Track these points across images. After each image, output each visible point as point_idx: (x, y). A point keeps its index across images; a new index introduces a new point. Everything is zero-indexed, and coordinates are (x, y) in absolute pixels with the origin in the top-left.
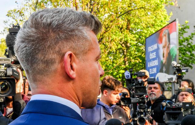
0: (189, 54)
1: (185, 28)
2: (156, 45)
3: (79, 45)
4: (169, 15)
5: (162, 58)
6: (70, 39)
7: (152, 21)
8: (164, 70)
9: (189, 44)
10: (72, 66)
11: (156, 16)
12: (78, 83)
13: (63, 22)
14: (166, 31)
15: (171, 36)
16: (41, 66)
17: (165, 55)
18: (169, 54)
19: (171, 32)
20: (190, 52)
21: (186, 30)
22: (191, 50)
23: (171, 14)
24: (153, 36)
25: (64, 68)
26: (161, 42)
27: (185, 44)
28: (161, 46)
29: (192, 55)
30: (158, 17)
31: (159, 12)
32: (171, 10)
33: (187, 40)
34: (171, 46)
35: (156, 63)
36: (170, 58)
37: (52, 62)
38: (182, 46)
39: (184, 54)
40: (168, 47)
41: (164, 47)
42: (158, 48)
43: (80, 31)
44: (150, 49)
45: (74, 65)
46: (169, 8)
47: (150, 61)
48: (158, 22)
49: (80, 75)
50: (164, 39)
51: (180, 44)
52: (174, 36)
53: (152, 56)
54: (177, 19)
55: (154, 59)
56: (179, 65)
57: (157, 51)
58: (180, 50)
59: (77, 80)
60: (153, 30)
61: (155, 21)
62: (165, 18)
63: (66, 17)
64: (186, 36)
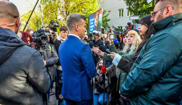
0: (106, 23)
1: (105, 12)
2: (93, 19)
3: (80, 23)
4: (99, 6)
5: (95, 25)
6: (78, 21)
7: (91, 8)
8: (96, 29)
9: (106, 19)
10: (77, 28)
11: (93, 6)
12: (79, 32)
13: (76, 17)
14: (97, 13)
15: (100, 15)
16: (71, 27)
17: (97, 23)
18: (98, 23)
19: (100, 14)
20: (106, 22)
21: (105, 13)
22: (106, 21)
23: (100, 5)
24: (92, 15)
25: (76, 28)
26: (95, 18)
27: (104, 19)
28: (95, 19)
29: (107, 23)
30: (94, 6)
31: (95, 4)
32: (100, 3)
33: (105, 17)
34: (99, 20)
35: (93, 26)
36: (98, 24)
37: (73, 27)
38: (103, 20)
39: (103, 23)
40: (98, 20)
41: (96, 20)
42: (94, 20)
43: (80, 20)
44: (91, 20)
45: (78, 28)
46: (99, 2)
47: (91, 25)
48: (94, 9)
49: (79, 30)
50: (97, 17)
51: (103, 19)
52: (101, 15)
53: (92, 23)
54: (102, 8)
55: (92, 25)
56: (103, 28)
57: (93, 21)
58: (103, 21)
59: (79, 31)
60: (92, 12)
61: (93, 8)
62: (97, 7)
63: (77, 16)
64: (105, 15)
